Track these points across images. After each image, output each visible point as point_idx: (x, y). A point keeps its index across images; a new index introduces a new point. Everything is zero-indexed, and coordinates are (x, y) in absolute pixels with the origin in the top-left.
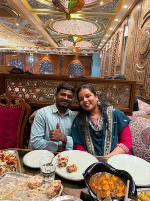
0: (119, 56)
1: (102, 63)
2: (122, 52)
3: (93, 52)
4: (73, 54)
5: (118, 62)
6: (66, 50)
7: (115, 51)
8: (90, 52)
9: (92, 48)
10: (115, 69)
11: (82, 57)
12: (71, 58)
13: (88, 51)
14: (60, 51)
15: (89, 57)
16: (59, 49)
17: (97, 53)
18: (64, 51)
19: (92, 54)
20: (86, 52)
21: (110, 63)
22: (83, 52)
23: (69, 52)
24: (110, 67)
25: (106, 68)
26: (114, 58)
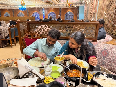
0: (95, 7)
1: (85, 11)
2: (96, 5)
3: (80, 5)
4: (68, 7)
5: (94, 11)
6: (63, 5)
7: (92, 4)
8: (78, 5)
9: (79, 2)
10: (92, 15)
11: (73, 8)
12: (66, 9)
13: (76, 4)
14: (59, 6)
15: (77, 8)
16: (59, 5)
17: (82, 5)
18: (62, 6)
19: (79, 6)
20: (75, 5)
21: (90, 11)
22: (73, 5)
23: (65, 6)
24: (89, 14)
25: (87, 14)
26: (92, 8)
